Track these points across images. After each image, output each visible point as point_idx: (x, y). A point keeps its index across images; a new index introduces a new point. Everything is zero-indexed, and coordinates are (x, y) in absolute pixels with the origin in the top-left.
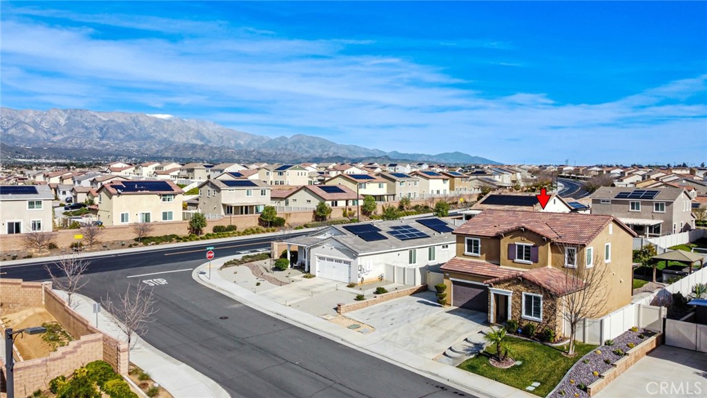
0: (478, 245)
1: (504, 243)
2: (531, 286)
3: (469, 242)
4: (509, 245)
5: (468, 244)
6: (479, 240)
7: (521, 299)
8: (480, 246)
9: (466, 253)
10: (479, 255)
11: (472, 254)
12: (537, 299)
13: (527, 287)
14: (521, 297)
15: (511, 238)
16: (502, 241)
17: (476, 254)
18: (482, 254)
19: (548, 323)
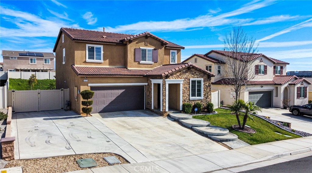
0: (100, 52)
1: (131, 48)
2: (195, 73)
3: (91, 50)
4: (135, 49)
5: (89, 51)
6: (102, 47)
7: (189, 84)
8: (102, 52)
9: (88, 60)
10: (102, 61)
11: (95, 61)
12: (199, 82)
13: (193, 74)
14: (190, 82)
15: (137, 43)
16: (129, 46)
17: (99, 61)
18: (104, 59)
19: (206, 99)
